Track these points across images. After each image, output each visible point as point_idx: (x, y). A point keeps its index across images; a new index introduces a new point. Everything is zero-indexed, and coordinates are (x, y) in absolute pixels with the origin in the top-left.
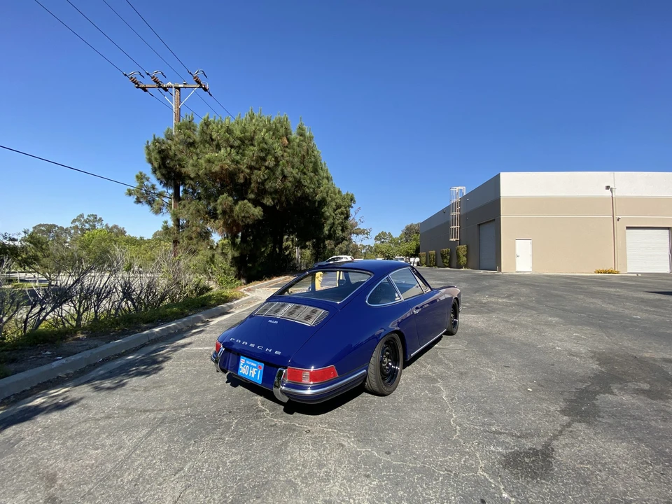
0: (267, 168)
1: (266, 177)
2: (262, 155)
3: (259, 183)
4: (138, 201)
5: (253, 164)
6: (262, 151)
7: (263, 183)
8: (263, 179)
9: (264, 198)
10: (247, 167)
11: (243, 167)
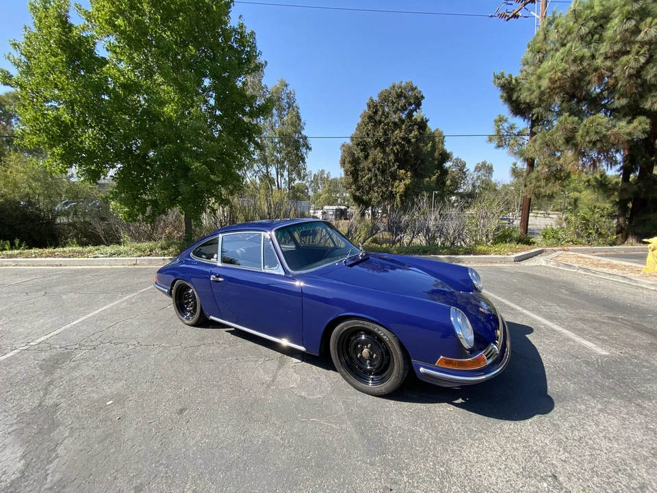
0: (643, 44)
1: (642, 60)
2: (631, 24)
3: (630, 76)
4: (499, 146)
5: (616, 48)
6: (628, 19)
7: (639, 73)
8: (636, 65)
9: (647, 100)
10: (606, 58)
11: (599, 61)
